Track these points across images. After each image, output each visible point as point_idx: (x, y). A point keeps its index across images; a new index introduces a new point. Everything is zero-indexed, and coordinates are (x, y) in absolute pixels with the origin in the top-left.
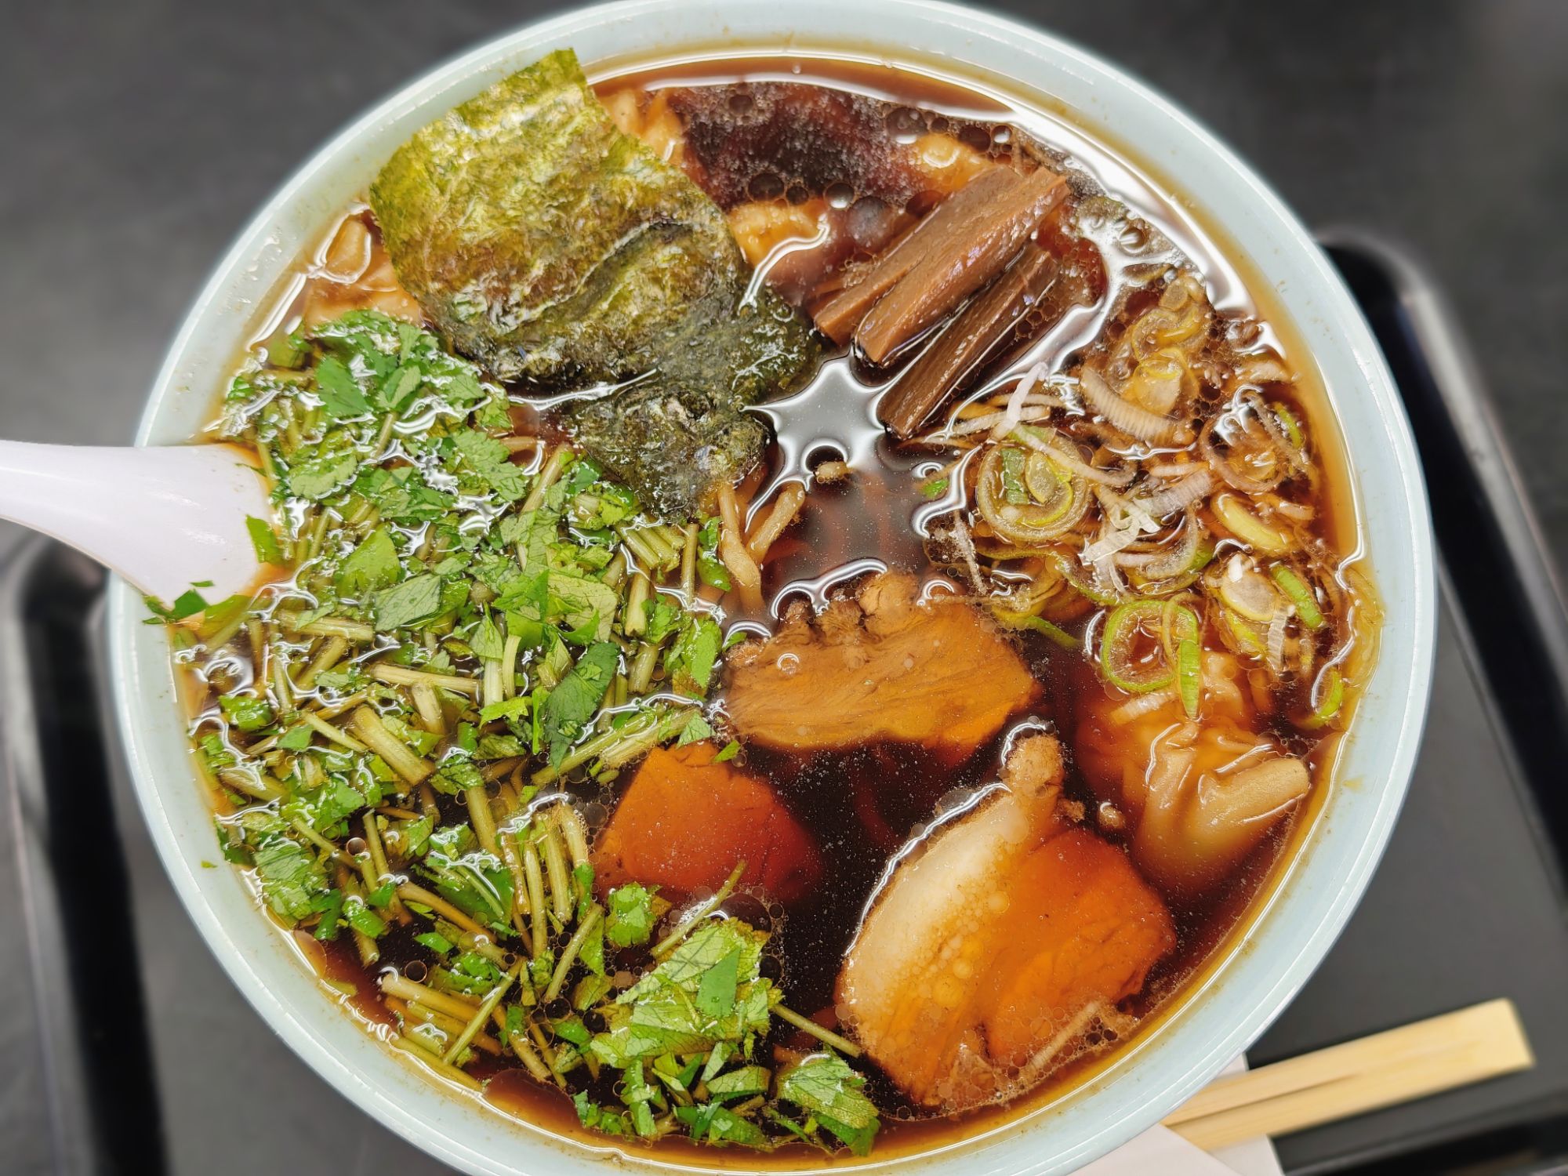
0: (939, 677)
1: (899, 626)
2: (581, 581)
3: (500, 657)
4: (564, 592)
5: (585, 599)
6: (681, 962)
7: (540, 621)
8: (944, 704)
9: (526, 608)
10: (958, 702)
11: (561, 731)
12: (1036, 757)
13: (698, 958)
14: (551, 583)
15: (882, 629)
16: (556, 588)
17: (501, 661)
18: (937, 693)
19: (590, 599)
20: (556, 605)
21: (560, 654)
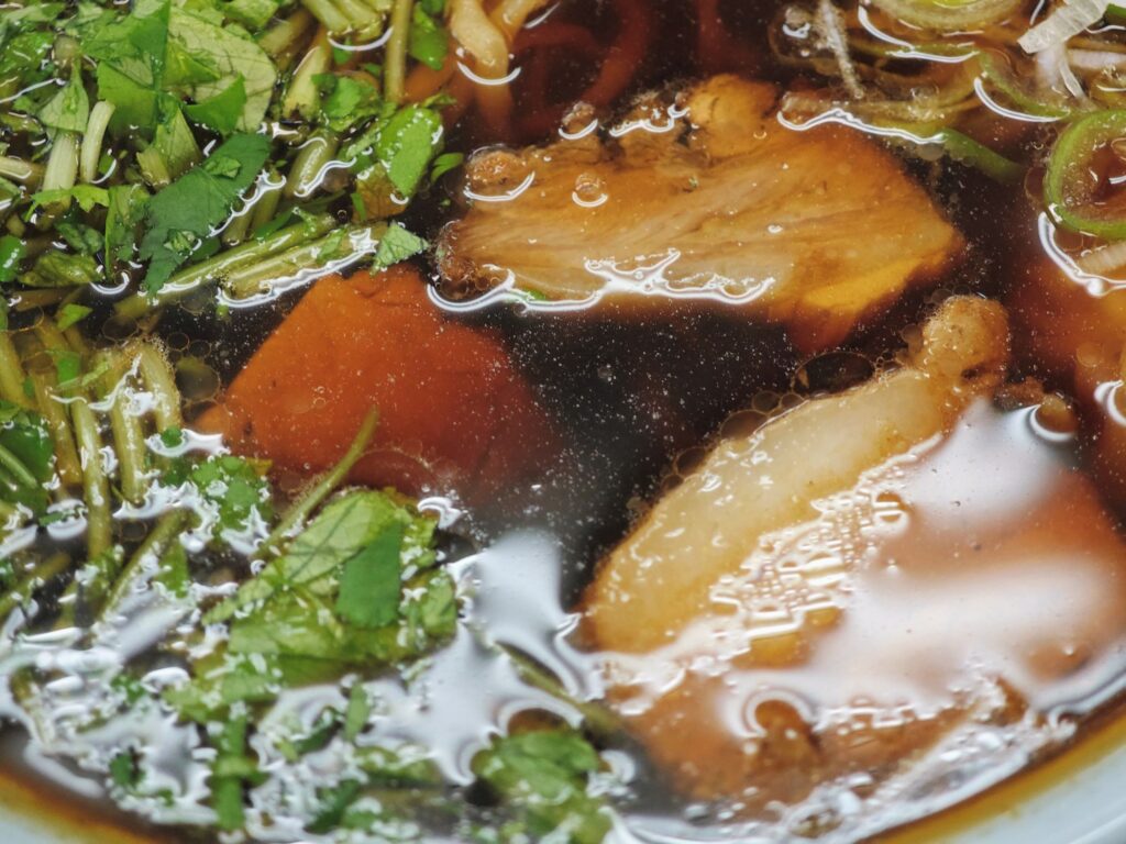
0: (802, 218)
1: (740, 147)
2: (221, 30)
3: (80, 127)
4: (193, 45)
5: (225, 60)
6: (305, 554)
7: (152, 87)
8: (808, 254)
9: (129, 60)
10: (831, 255)
11: (168, 245)
12: (970, 324)
13: (333, 542)
14: (173, 29)
15: (717, 148)
16: (180, 37)
17: (79, 137)
18: (796, 239)
19: (235, 62)
20: (178, 63)
21: (176, 136)
